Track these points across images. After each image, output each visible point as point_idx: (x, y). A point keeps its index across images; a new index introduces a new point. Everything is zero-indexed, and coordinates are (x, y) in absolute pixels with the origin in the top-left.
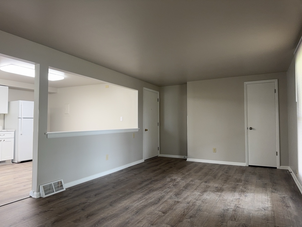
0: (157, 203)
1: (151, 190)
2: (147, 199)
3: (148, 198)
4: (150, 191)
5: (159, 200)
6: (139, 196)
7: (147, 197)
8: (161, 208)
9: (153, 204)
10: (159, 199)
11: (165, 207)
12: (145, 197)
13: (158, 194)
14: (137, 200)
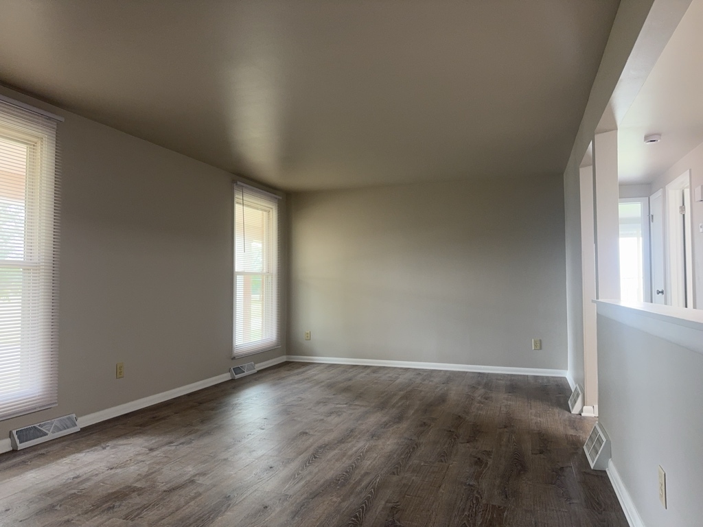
0: (320, 447)
1: (343, 485)
2: (344, 456)
3: (342, 459)
4: (346, 480)
5: (315, 456)
6: (367, 463)
7: (346, 462)
8: (311, 440)
9: (326, 445)
10: (315, 458)
11: (302, 441)
12: (350, 462)
13: (319, 471)
14: (367, 452)
